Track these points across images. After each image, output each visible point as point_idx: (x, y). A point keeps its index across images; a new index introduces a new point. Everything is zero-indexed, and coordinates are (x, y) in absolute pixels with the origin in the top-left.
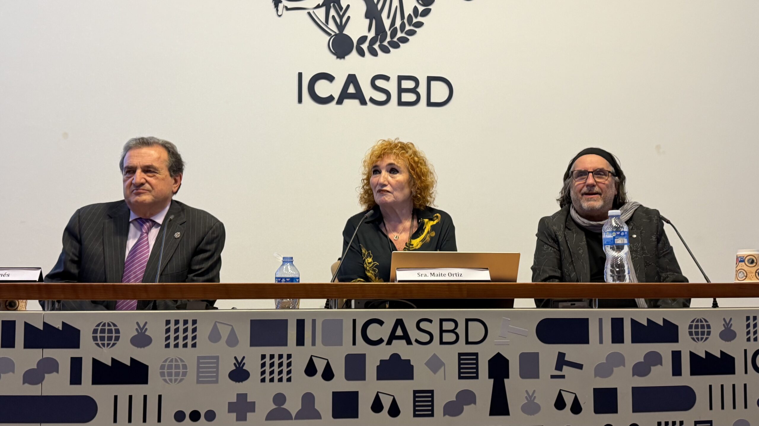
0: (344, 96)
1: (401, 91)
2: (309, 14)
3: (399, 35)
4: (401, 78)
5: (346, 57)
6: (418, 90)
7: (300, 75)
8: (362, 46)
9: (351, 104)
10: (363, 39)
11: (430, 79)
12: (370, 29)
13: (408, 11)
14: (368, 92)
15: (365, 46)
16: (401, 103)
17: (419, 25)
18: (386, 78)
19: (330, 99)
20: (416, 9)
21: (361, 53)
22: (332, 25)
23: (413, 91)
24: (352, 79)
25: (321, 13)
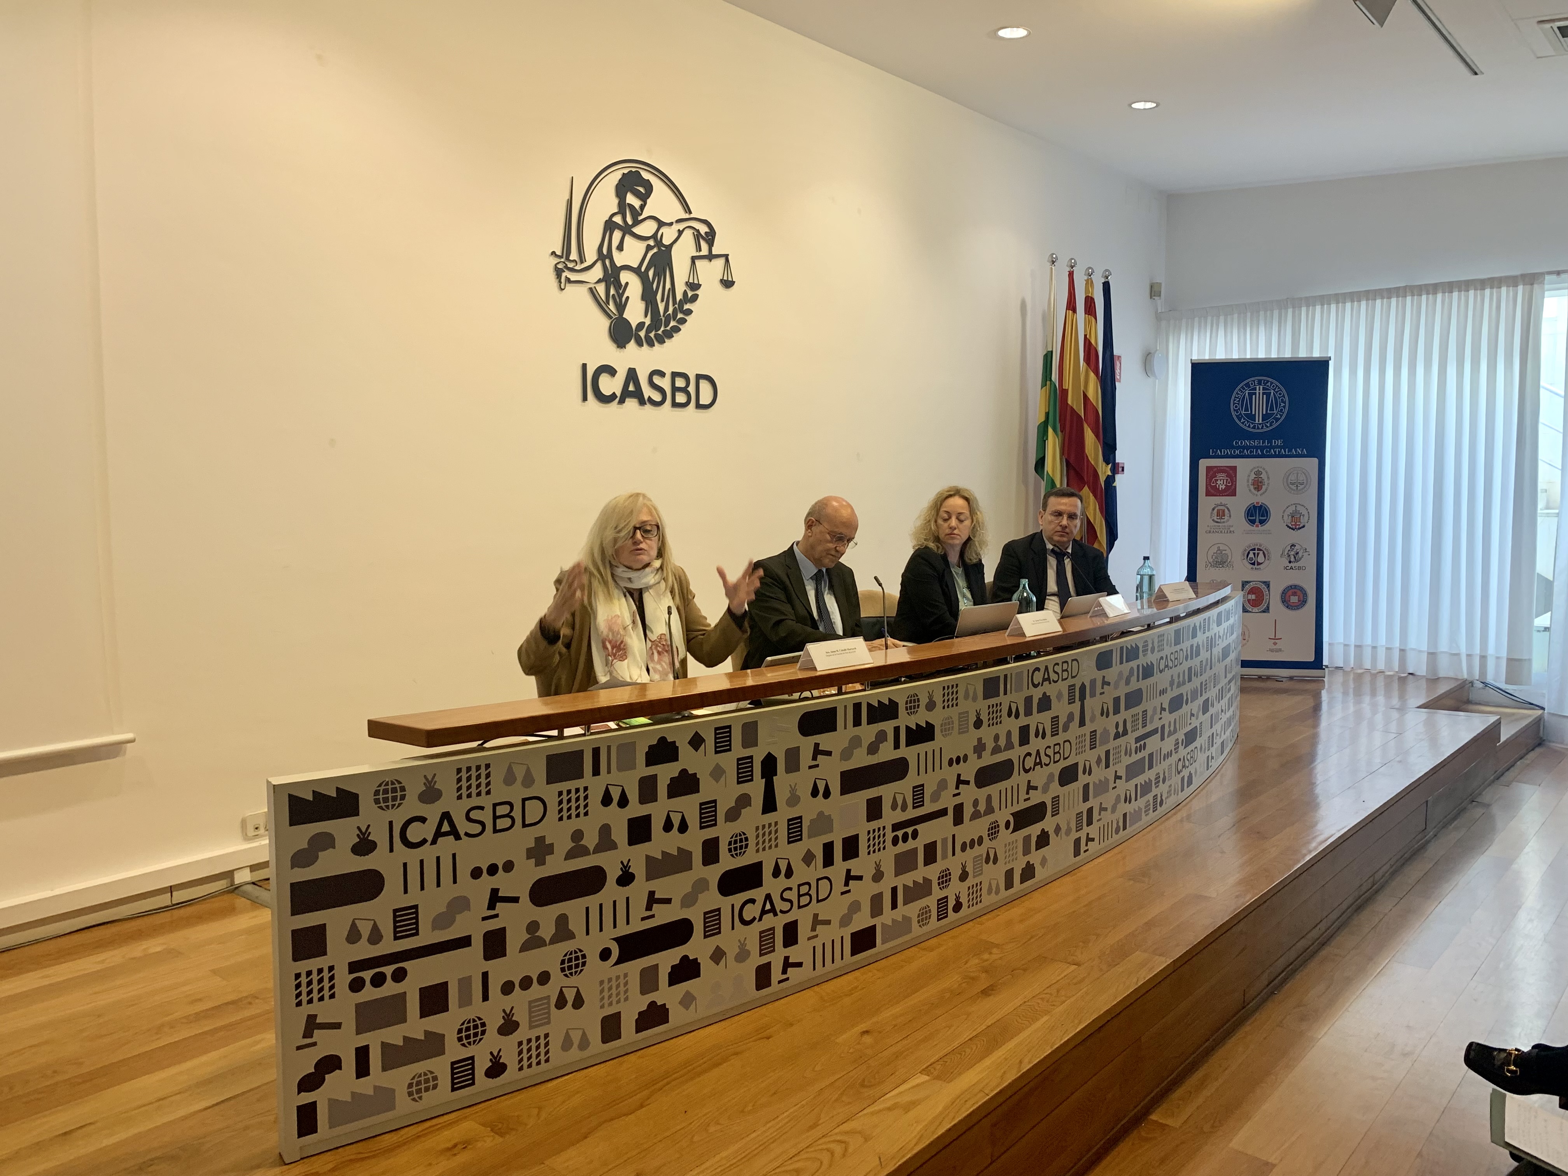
0: (626, 394)
1: (675, 389)
2: (591, 289)
3: (673, 323)
4: (675, 375)
5: (627, 346)
6: (689, 389)
7: (584, 366)
8: (640, 333)
9: (631, 404)
10: (641, 325)
11: (699, 377)
12: (646, 316)
13: (679, 296)
14: (648, 391)
15: (642, 334)
16: (675, 405)
17: (689, 312)
18: (662, 374)
19: (613, 397)
20: (685, 293)
21: (640, 343)
22: (612, 306)
23: (685, 390)
24: (632, 375)
25: (601, 289)
